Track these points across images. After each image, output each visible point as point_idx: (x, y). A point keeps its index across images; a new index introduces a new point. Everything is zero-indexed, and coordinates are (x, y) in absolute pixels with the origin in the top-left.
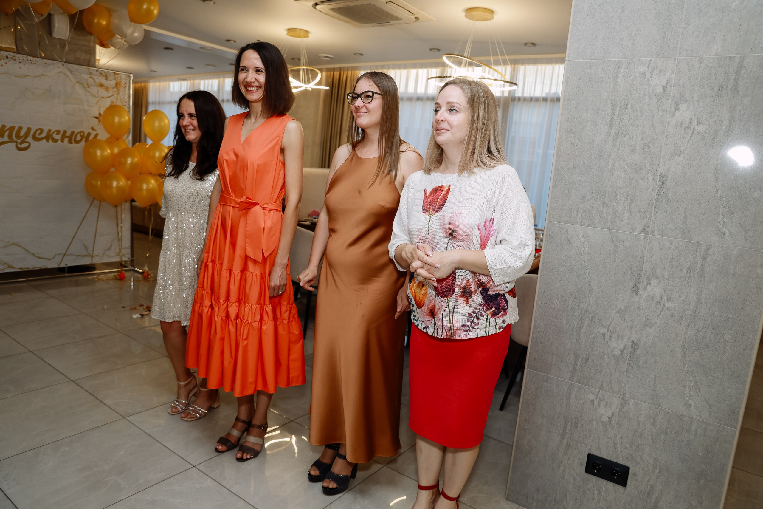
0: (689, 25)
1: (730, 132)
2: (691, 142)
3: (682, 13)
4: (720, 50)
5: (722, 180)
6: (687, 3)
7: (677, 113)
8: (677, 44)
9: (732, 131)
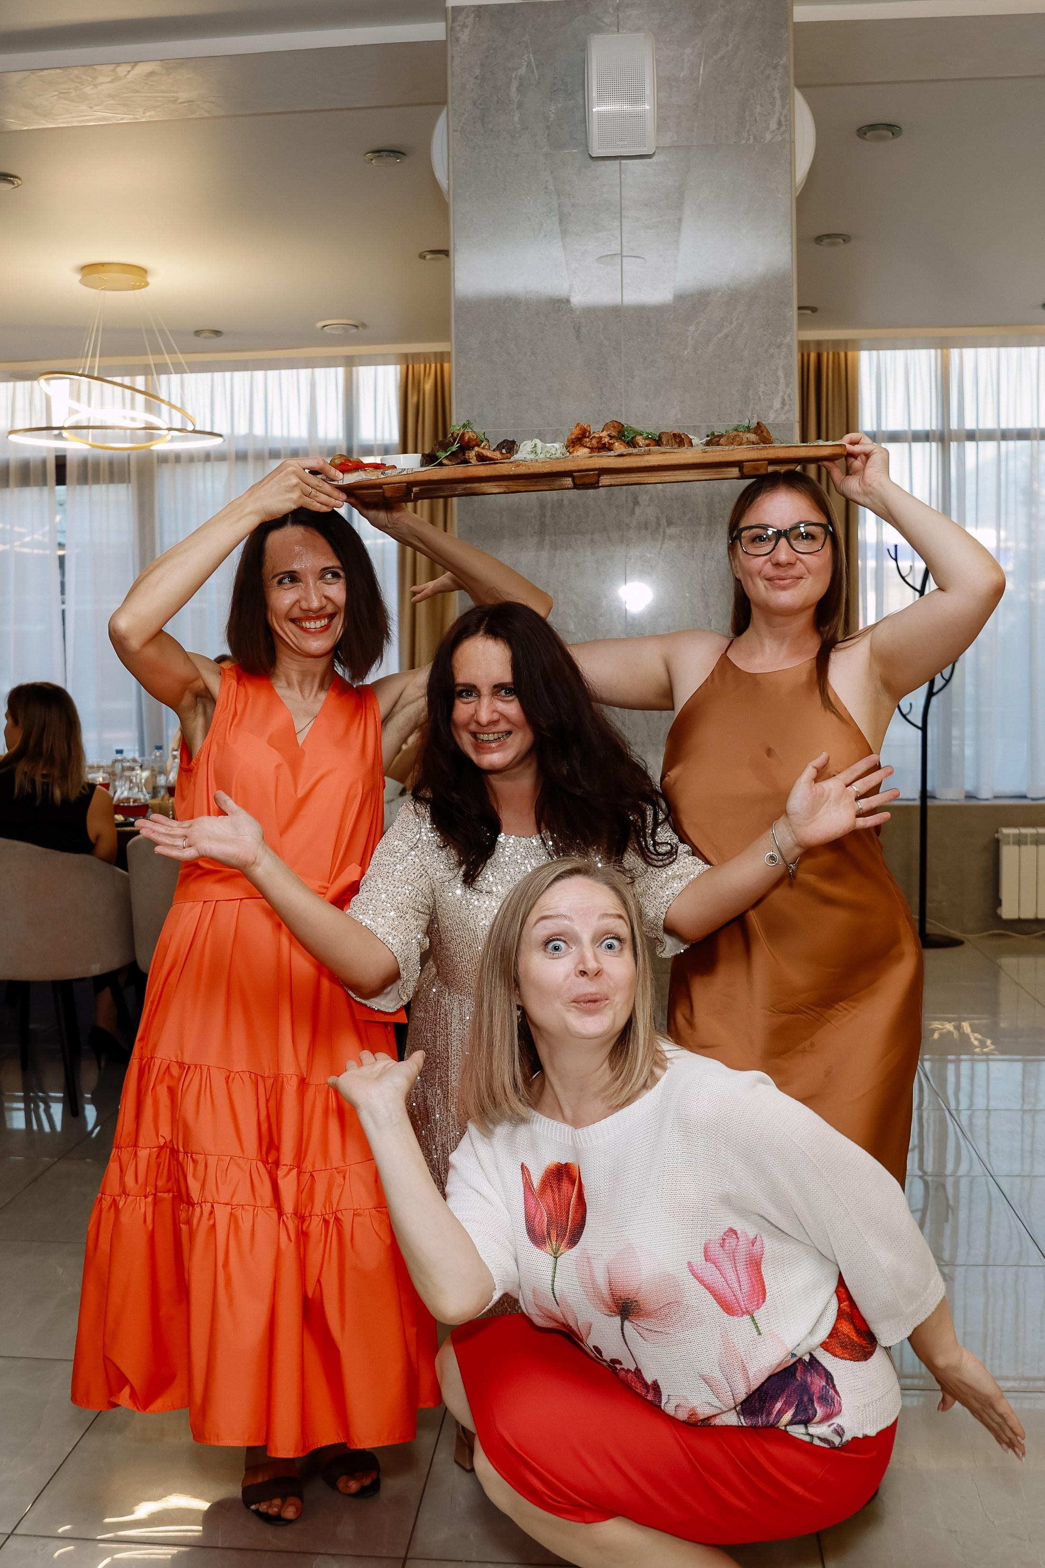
0: (632, 378)
1: (712, 535)
2: (663, 553)
3: (621, 361)
4: (679, 416)
5: (713, 605)
6: (624, 346)
7: (638, 510)
8: (621, 405)
9: (714, 533)
